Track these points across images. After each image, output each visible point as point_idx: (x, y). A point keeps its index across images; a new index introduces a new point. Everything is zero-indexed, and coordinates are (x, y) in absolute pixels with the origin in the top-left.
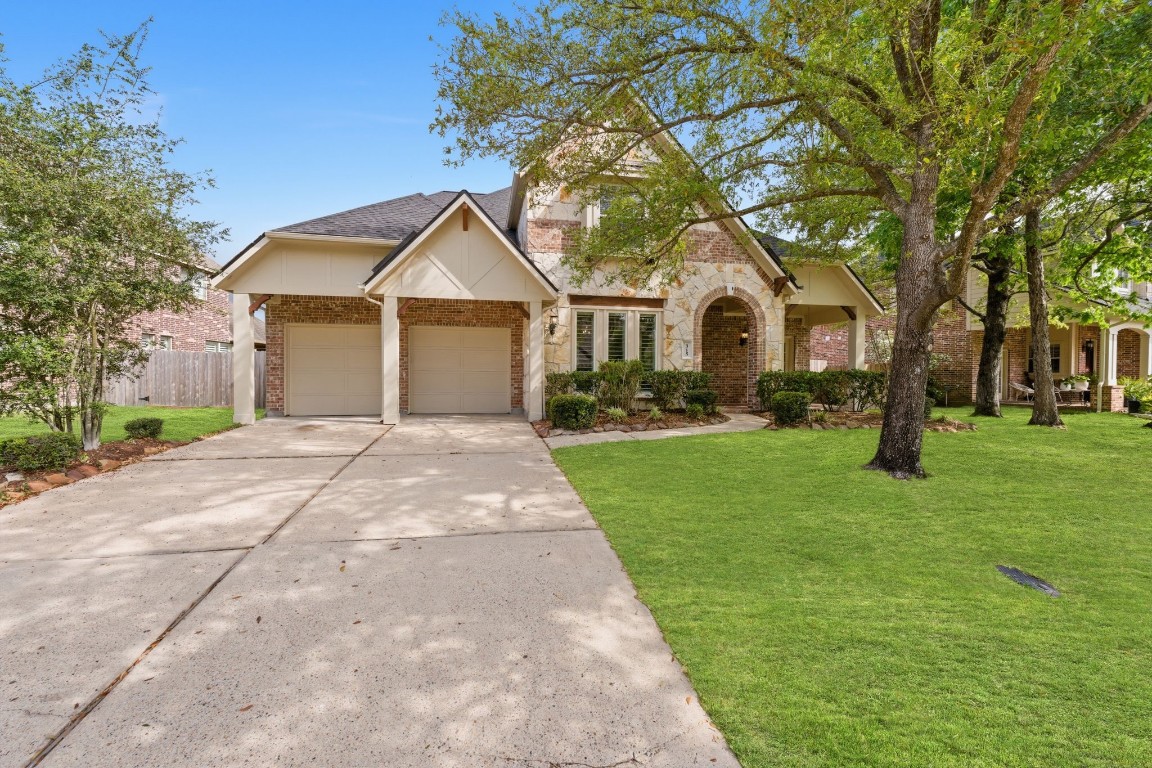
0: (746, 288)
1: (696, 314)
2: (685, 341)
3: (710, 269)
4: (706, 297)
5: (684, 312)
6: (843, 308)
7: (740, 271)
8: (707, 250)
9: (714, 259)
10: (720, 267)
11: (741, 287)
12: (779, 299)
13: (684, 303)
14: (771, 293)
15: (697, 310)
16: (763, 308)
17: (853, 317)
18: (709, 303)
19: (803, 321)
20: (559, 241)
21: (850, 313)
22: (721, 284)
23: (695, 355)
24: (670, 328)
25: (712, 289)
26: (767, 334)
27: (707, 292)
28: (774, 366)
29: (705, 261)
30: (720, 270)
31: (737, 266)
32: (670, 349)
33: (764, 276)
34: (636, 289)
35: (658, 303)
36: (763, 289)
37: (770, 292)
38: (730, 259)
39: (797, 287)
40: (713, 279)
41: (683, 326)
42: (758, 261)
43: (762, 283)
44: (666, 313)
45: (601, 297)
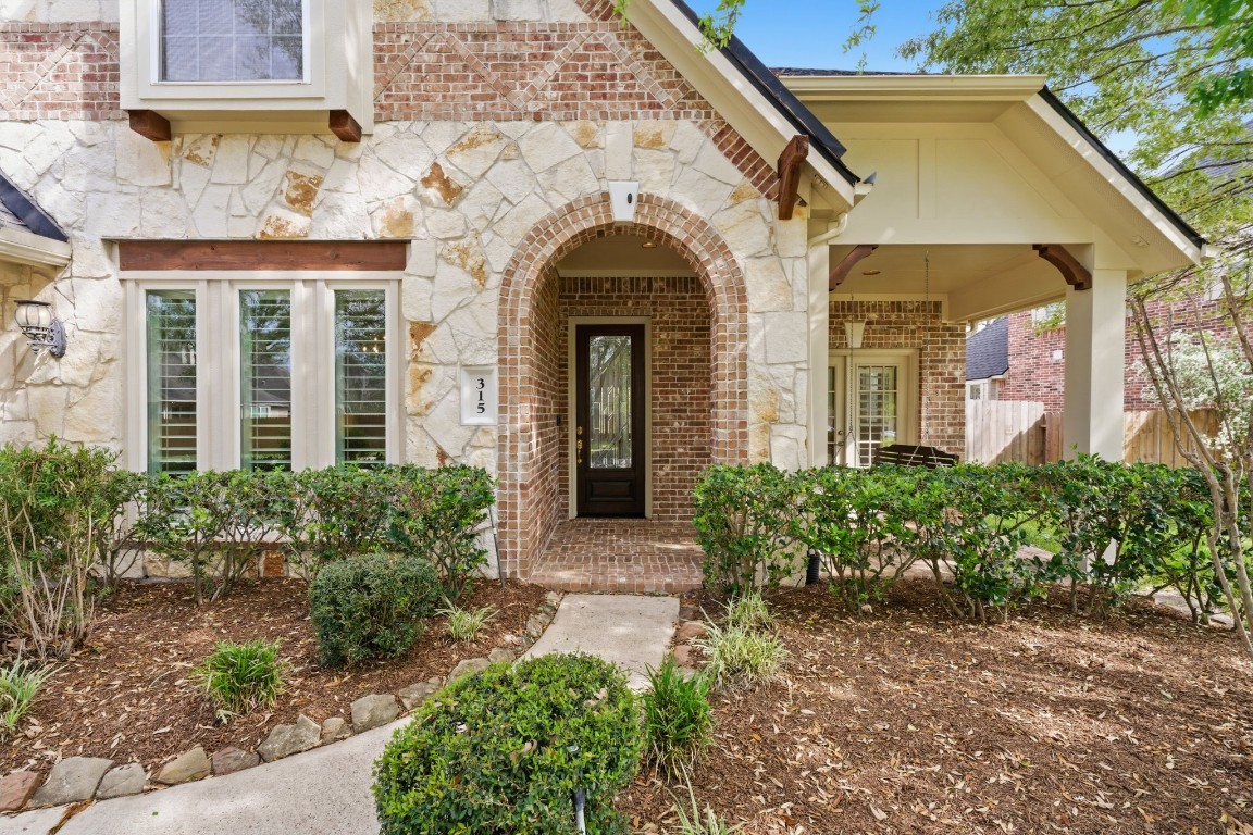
0: (677, 198)
1: (506, 283)
2: (469, 368)
3: (553, 141)
4: (540, 233)
5: (467, 280)
6: (1042, 249)
7: (656, 143)
8: (540, 81)
9: (568, 108)
10: (586, 133)
11: (663, 193)
12: (798, 224)
13: (464, 253)
14: (769, 208)
15: (509, 273)
16: (740, 257)
17: (1079, 279)
18: (549, 250)
19: (945, 308)
20: (77, 86)
21: (1068, 266)
22: (592, 187)
23: (502, 410)
24: (422, 330)
25: (560, 202)
26: (755, 341)
27: (543, 212)
28: (779, 444)
29: (537, 118)
30: (587, 142)
31: (647, 125)
32: (427, 392)
33: (741, 154)
34: (308, 214)
35: (389, 252)
36: (737, 197)
37: (763, 202)
38: (622, 107)
39: (852, 179)
40: (562, 174)
41: (462, 321)
42: (718, 107)
43: (736, 176)
44: (407, 282)
45: (213, 244)
